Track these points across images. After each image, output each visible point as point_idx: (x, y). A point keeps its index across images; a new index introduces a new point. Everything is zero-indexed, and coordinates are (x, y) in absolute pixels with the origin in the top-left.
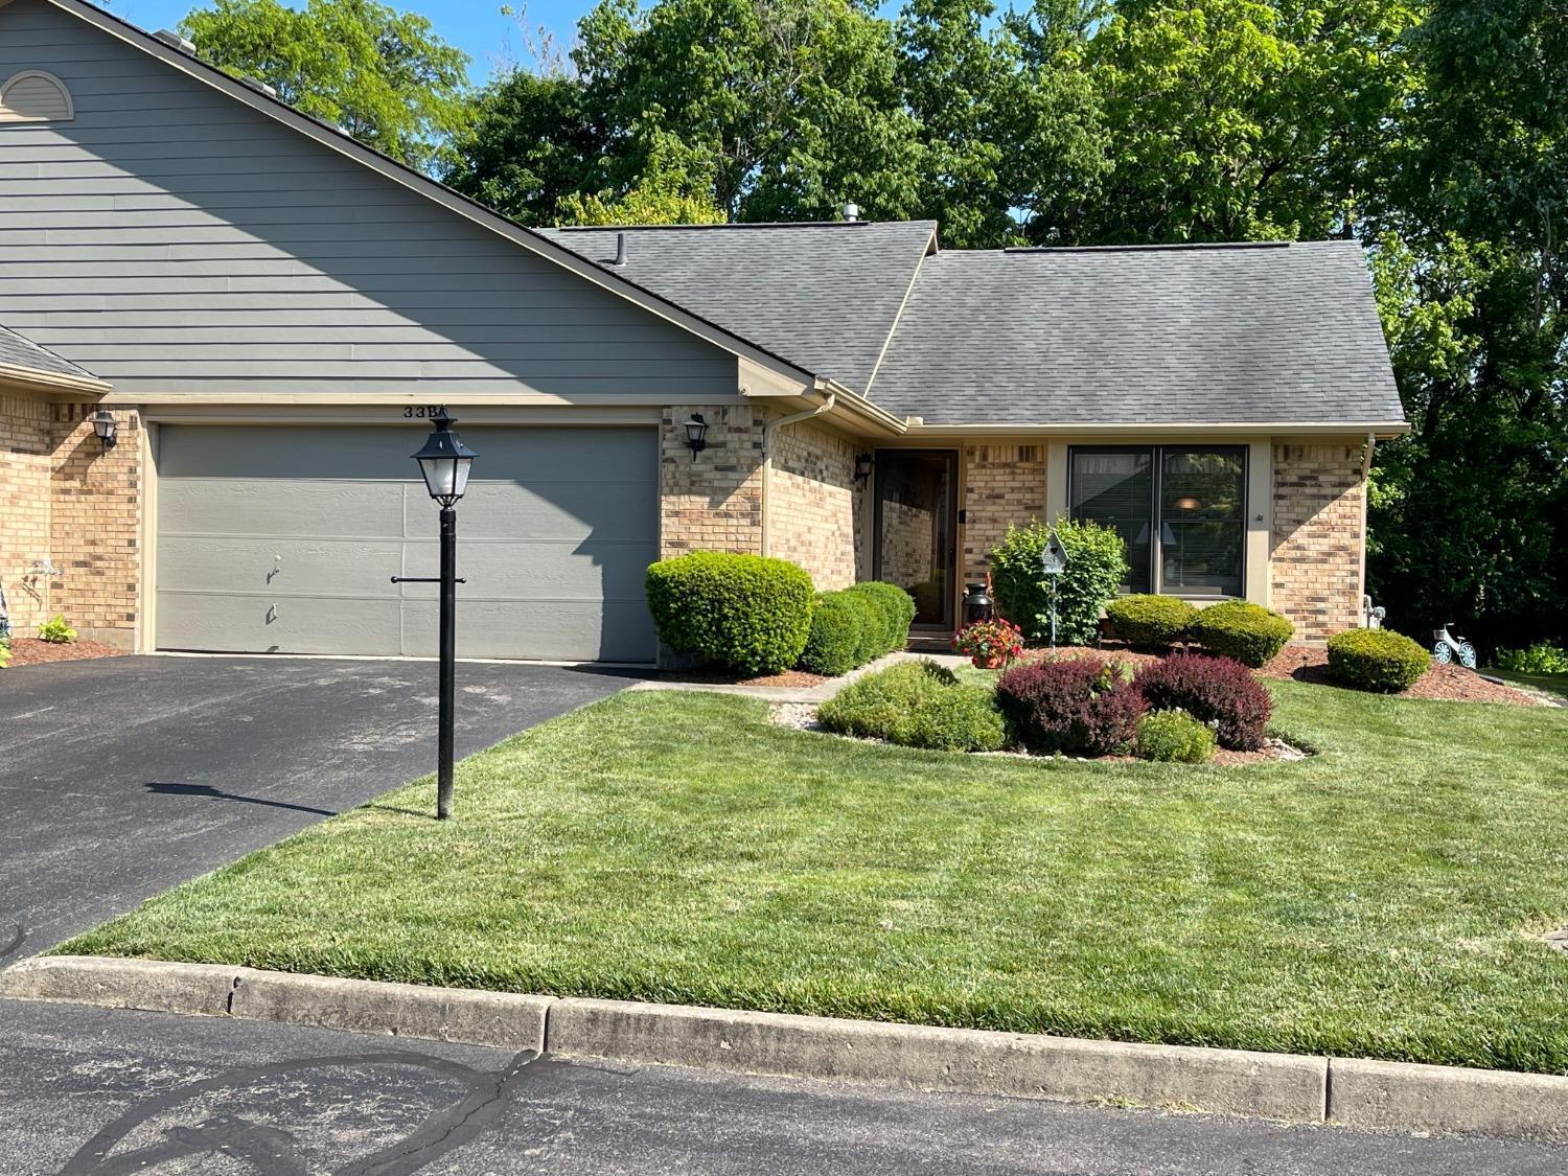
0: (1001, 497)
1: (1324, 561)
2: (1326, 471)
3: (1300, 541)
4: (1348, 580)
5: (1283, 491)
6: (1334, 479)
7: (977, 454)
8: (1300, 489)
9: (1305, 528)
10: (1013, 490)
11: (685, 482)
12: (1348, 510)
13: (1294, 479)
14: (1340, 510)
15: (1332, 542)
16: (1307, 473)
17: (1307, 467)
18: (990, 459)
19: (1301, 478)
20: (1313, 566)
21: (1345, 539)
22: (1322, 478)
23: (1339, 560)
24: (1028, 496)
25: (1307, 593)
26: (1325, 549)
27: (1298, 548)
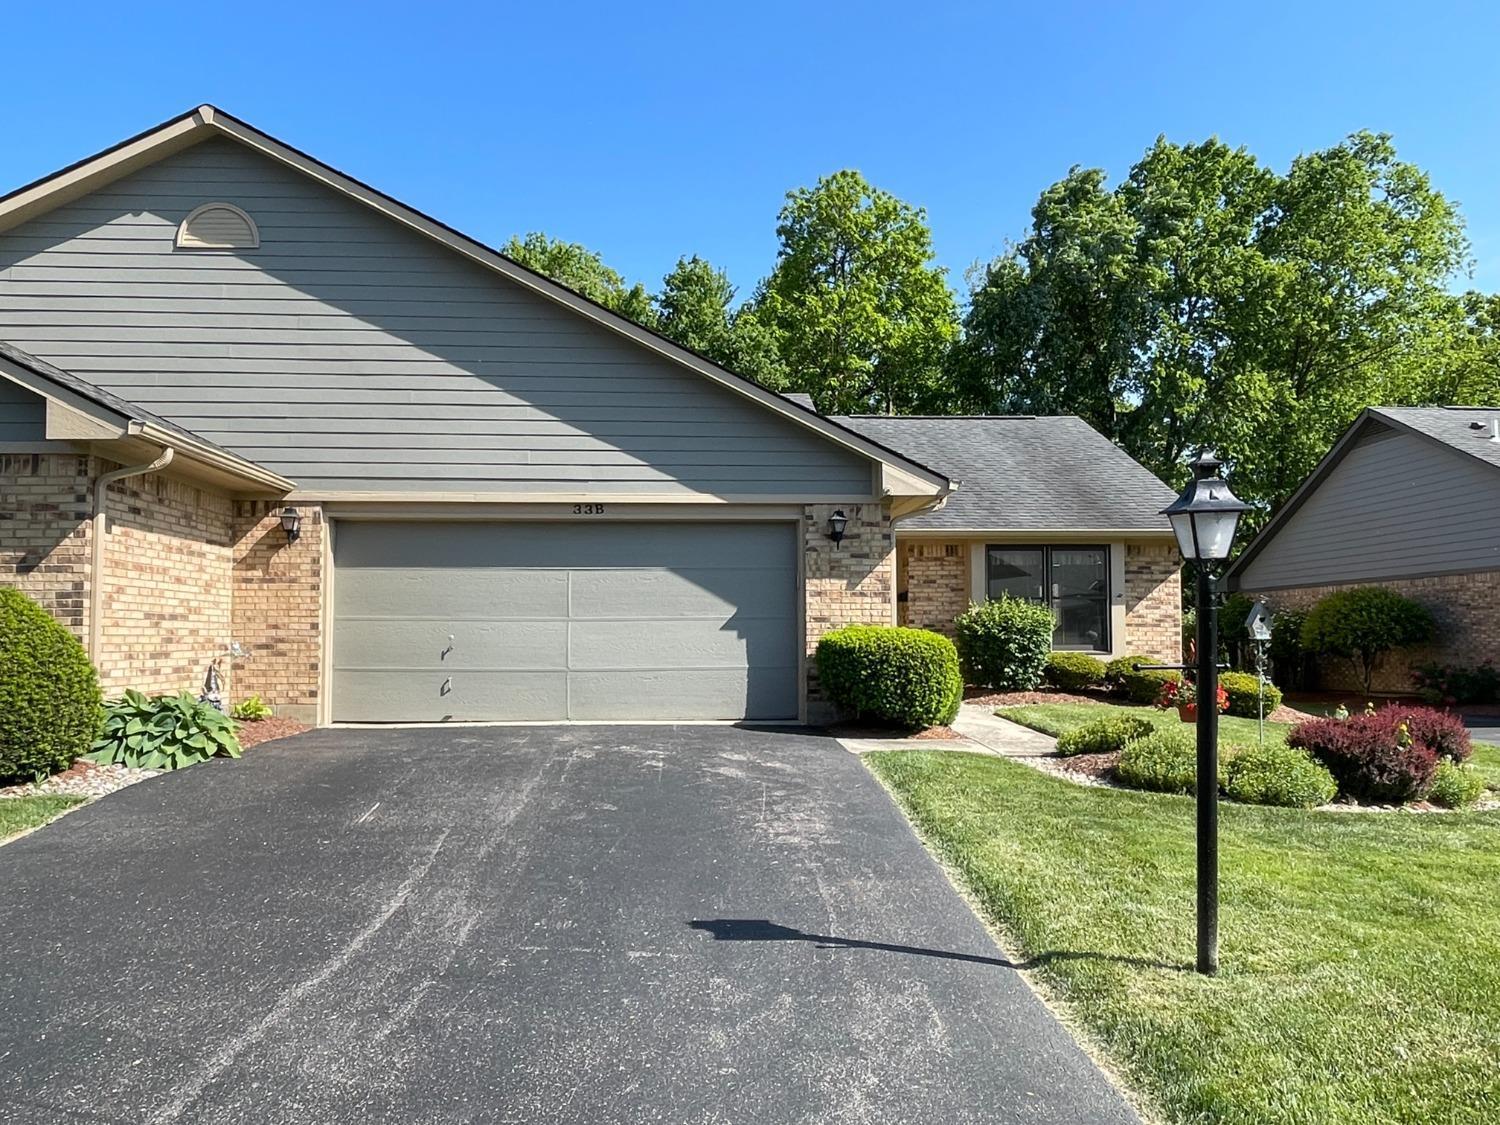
0: (934, 582)
1: (1159, 626)
2: (1157, 563)
3: (1141, 612)
4: (1173, 639)
5: (1130, 576)
6: (1162, 569)
7: (916, 550)
8: (1140, 575)
9: (1144, 603)
10: (942, 576)
11: (826, 568)
12: (1171, 590)
13: (1135, 569)
14: (1166, 590)
15: (1163, 612)
16: (1144, 564)
17: (1143, 560)
18: (925, 554)
19: (1140, 568)
20: (1150, 629)
21: (1171, 610)
22: (1153, 568)
23: (1166, 625)
24: (954, 581)
25: (1146, 648)
26: (1157, 617)
27: (1139, 617)
